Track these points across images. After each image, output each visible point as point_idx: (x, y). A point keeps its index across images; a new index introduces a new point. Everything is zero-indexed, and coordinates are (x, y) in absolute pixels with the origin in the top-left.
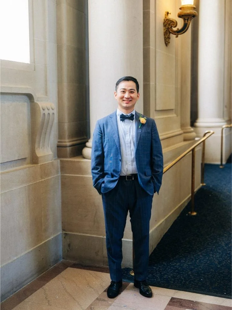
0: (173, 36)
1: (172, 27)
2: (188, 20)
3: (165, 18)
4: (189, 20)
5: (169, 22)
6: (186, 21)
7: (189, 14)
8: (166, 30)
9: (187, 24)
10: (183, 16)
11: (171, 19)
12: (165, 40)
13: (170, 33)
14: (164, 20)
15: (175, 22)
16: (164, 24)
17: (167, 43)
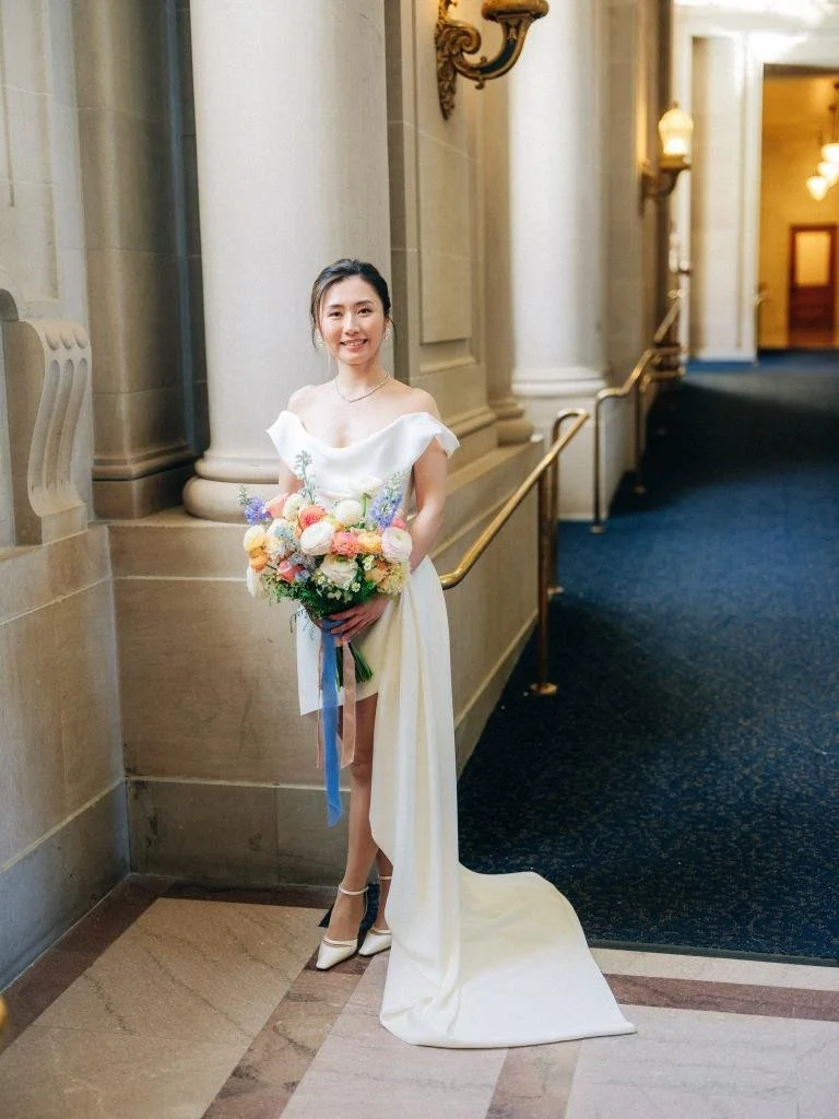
0: (465, 85)
1: (462, 50)
2: (517, 28)
3: (440, 18)
4: (522, 27)
5: (453, 35)
6: (512, 30)
7: (523, 8)
8: (445, 63)
9: (515, 41)
10: (501, 13)
11: (460, 25)
12: (441, 97)
13: (456, 71)
14: (438, 26)
15: (473, 33)
16: (436, 43)
17: (446, 107)
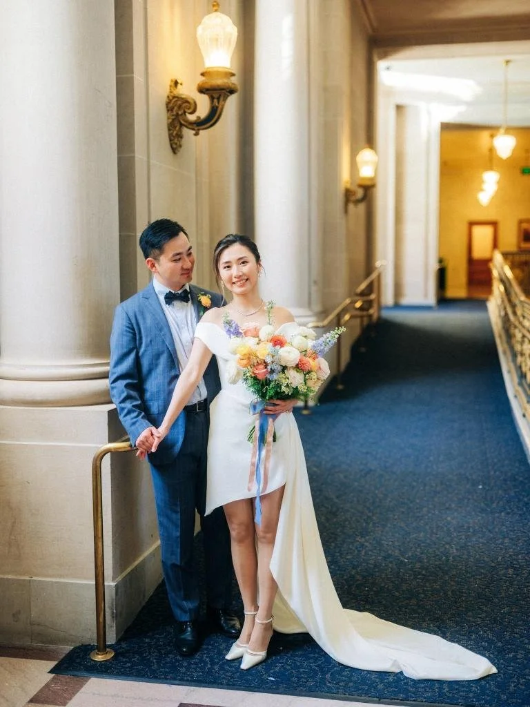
0: (188, 133)
1: (185, 112)
2: (218, 99)
3: (171, 92)
4: (222, 99)
5: (179, 102)
6: (215, 101)
7: (222, 87)
8: (173, 120)
9: (217, 107)
10: (207, 90)
11: (183, 97)
12: (170, 140)
13: (181, 125)
14: (168, 97)
15: (192, 102)
16: (167, 107)
17: (174, 146)
